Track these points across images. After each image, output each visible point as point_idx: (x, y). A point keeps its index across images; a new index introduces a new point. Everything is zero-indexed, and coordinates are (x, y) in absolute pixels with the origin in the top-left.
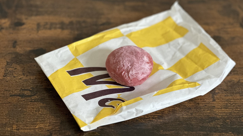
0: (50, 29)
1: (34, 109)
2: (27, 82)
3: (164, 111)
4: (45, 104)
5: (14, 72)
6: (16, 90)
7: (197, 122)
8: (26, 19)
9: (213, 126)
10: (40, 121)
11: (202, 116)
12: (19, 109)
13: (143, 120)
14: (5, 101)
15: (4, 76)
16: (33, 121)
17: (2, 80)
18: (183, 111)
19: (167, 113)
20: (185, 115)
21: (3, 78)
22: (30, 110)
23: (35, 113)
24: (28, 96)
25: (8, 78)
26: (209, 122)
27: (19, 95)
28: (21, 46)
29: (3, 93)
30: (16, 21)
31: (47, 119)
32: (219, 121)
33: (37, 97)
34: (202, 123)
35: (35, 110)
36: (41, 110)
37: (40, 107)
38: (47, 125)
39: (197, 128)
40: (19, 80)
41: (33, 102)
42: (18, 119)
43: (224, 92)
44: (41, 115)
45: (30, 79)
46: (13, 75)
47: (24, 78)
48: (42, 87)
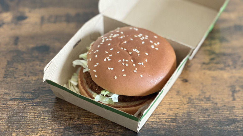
0: (55, 22)
1: (35, 114)
2: (29, 83)
3: (177, 114)
4: (47, 108)
5: (16, 72)
6: (16, 93)
7: (215, 125)
8: (30, 12)
9: (232, 129)
10: (41, 128)
11: (221, 118)
12: (19, 114)
13: (155, 123)
14: (5, 105)
15: (4, 78)
16: (34, 128)
17: (2, 82)
18: (198, 113)
19: (181, 115)
20: (201, 117)
21: (3, 79)
22: (31, 115)
23: (37, 118)
24: (29, 99)
25: (9, 79)
26: (228, 125)
27: (20, 99)
28: (23, 42)
29: (2, 96)
30: (19, 15)
31: (49, 125)
32: (240, 123)
33: (39, 100)
34: (220, 126)
35: (37, 115)
36: (44, 115)
37: (42, 112)
38: (49, 133)
39: (215, 132)
40: (20, 81)
41: (35, 106)
42: (17, 126)
44: (42, 120)
45: (32, 80)
46: (13, 75)
47: (26, 78)
48: (44, 89)
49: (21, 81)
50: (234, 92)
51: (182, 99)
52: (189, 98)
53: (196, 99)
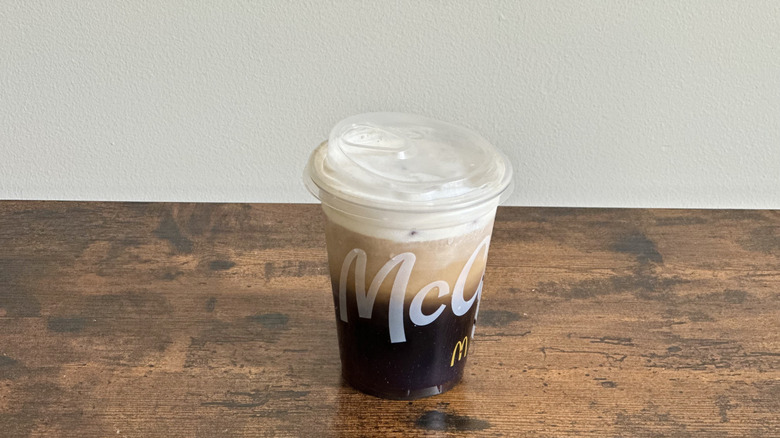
0: (299, 274)
2: (241, 378)
4: (287, 422)
5: (211, 358)
6: (214, 394)
8: (240, 255)
12: (223, 430)
14: (190, 414)
15: (185, 367)
17: (181, 373)
21: (184, 369)
24: (246, 406)
25: (196, 370)
27: (224, 404)
28: (226, 307)
29: (184, 398)
30: (214, 258)
33: (267, 408)
37: (277, 427)
40: (222, 374)
41: (258, 417)
43: (752, 404)
45: (250, 372)
46: (207, 363)
47: (236, 370)
48: (280, 389)
49: (225, 375)
50: (725, 407)
51: (603, 416)
52: (619, 415)
53: (634, 416)
